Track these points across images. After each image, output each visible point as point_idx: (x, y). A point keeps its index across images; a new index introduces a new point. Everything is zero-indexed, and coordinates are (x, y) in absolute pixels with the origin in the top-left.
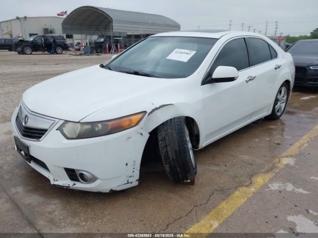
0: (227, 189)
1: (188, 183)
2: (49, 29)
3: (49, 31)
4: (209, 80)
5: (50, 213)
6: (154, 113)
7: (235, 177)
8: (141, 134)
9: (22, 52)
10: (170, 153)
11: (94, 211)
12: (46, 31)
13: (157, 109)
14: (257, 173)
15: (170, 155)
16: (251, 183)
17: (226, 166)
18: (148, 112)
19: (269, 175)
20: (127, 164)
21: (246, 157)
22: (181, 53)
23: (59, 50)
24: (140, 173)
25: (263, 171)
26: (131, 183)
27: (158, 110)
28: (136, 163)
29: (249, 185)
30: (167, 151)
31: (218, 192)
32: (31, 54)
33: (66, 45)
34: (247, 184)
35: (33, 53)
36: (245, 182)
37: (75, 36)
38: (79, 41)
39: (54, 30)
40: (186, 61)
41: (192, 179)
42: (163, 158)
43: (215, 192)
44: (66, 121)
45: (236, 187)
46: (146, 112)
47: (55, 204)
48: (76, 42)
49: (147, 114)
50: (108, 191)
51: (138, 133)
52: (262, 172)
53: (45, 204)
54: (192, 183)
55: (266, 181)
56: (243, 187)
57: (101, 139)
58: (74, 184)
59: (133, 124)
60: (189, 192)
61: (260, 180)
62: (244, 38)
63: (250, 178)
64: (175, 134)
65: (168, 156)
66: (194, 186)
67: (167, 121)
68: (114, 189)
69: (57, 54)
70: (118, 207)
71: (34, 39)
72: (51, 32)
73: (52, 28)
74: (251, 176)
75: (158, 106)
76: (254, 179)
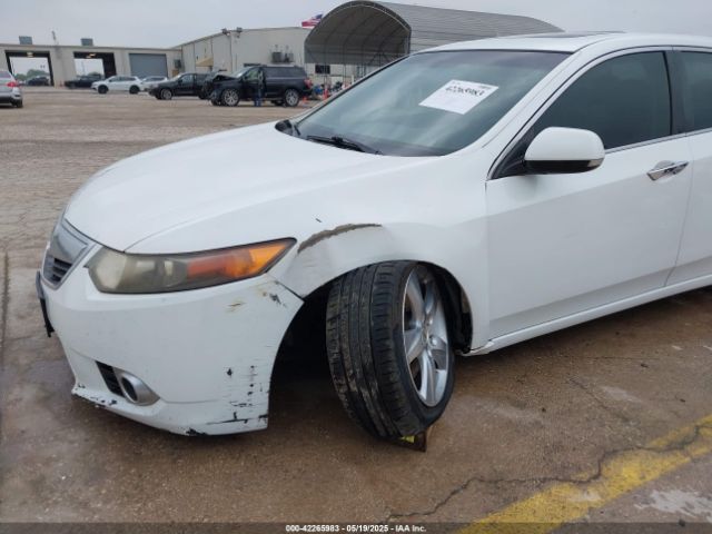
0: (510, 482)
1: (407, 445)
2: (284, 52)
3: (283, 58)
4: (516, 164)
5: (48, 462)
6: (319, 244)
7: (558, 447)
8: (275, 298)
9: (220, 102)
10: (347, 356)
11: (140, 476)
12: (276, 57)
13: (329, 234)
14: (629, 448)
15: (347, 364)
16: (596, 477)
17: (544, 410)
18: (300, 241)
19: (667, 463)
20: (230, 373)
21: (616, 394)
22: (461, 90)
23: (292, 98)
24: (271, 398)
25: (654, 443)
26: (246, 421)
27: (333, 238)
28: (256, 371)
29: (589, 481)
30: (341, 352)
31: (482, 486)
32: (236, 105)
33: (306, 87)
34: (584, 476)
35: (241, 103)
36: (579, 470)
37: (335, 68)
38: (340, 79)
39: (292, 55)
40: (463, 112)
41: (420, 436)
42: (332, 369)
43: (472, 483)
44: (106, 247)
45: (544, 480)
46: (293, 240)
47: (72, 442)
48: (334, 81)
49: (296, 246)
50: (184, 432)
51: (264, 295)
52: (649, 449)
53: (52, 438)
54: (420, 446)
55: (649, 478)
56: (566, 485)
57: (164, 300)
58: (114, 402)
59: (254, 270)
60: (400, 469)
61: (629, 472)
62: (664, 52)
63: (600, 461)
64: (366, 308)
65: (343, 364)
66: (423, 455)
67: (358, 269)
68: (200, 430)
69: (288, 105)
70: (201, 475)
71: (244, 75)
72: (287, 60)
73: (289, 52)
74: (608, 453)
75: (332, 228)
76: (612, 466)
